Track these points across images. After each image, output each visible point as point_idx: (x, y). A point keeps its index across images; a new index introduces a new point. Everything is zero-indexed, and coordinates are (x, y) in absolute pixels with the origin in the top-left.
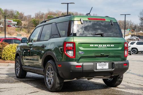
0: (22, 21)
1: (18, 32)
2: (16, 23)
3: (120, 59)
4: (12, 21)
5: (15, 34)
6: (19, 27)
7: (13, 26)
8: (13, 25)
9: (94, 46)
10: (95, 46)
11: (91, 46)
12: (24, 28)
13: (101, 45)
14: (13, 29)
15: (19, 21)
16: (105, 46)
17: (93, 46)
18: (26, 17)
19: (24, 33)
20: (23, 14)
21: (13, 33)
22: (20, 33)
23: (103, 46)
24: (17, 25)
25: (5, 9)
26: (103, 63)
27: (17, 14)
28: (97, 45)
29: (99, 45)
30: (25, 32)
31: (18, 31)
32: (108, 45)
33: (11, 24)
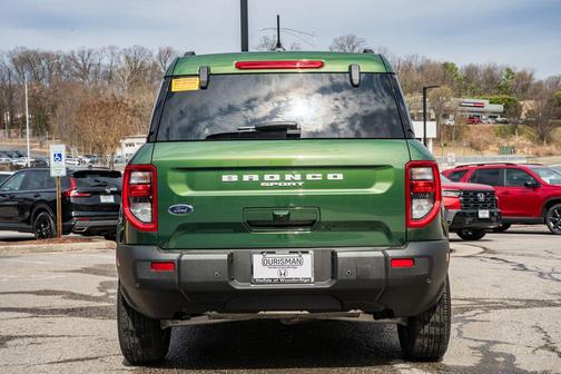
0: (524, 99)
1: (502, 141)
2: (500, 108)
3: (380, 236)
4: (486, 102)
5: (491, 148)
6: (506, 122)
7: (489, 120)
8: (490, 117)
9: (240, 178)
10: (246, 178)
11: (225, 178)
12: (526, 123)
13: (277, 177)
14: (488, 130)
15: (509, 100)
16: (293, 180)
17: (235, 178)
18: (540, 84)
19: (525, 141)
20: (531, 76)
21: (487, 143)
22: (512, 143)
23: (283, 180)
24: (503, 114)
25: (467, 64)
26: (282, 255)
27: (507, 77)
28: (256, 177)
29: (267, 177)
30: (531, 138)
31: (504, 137)
32: (309, 177)
33: (484, 112)
